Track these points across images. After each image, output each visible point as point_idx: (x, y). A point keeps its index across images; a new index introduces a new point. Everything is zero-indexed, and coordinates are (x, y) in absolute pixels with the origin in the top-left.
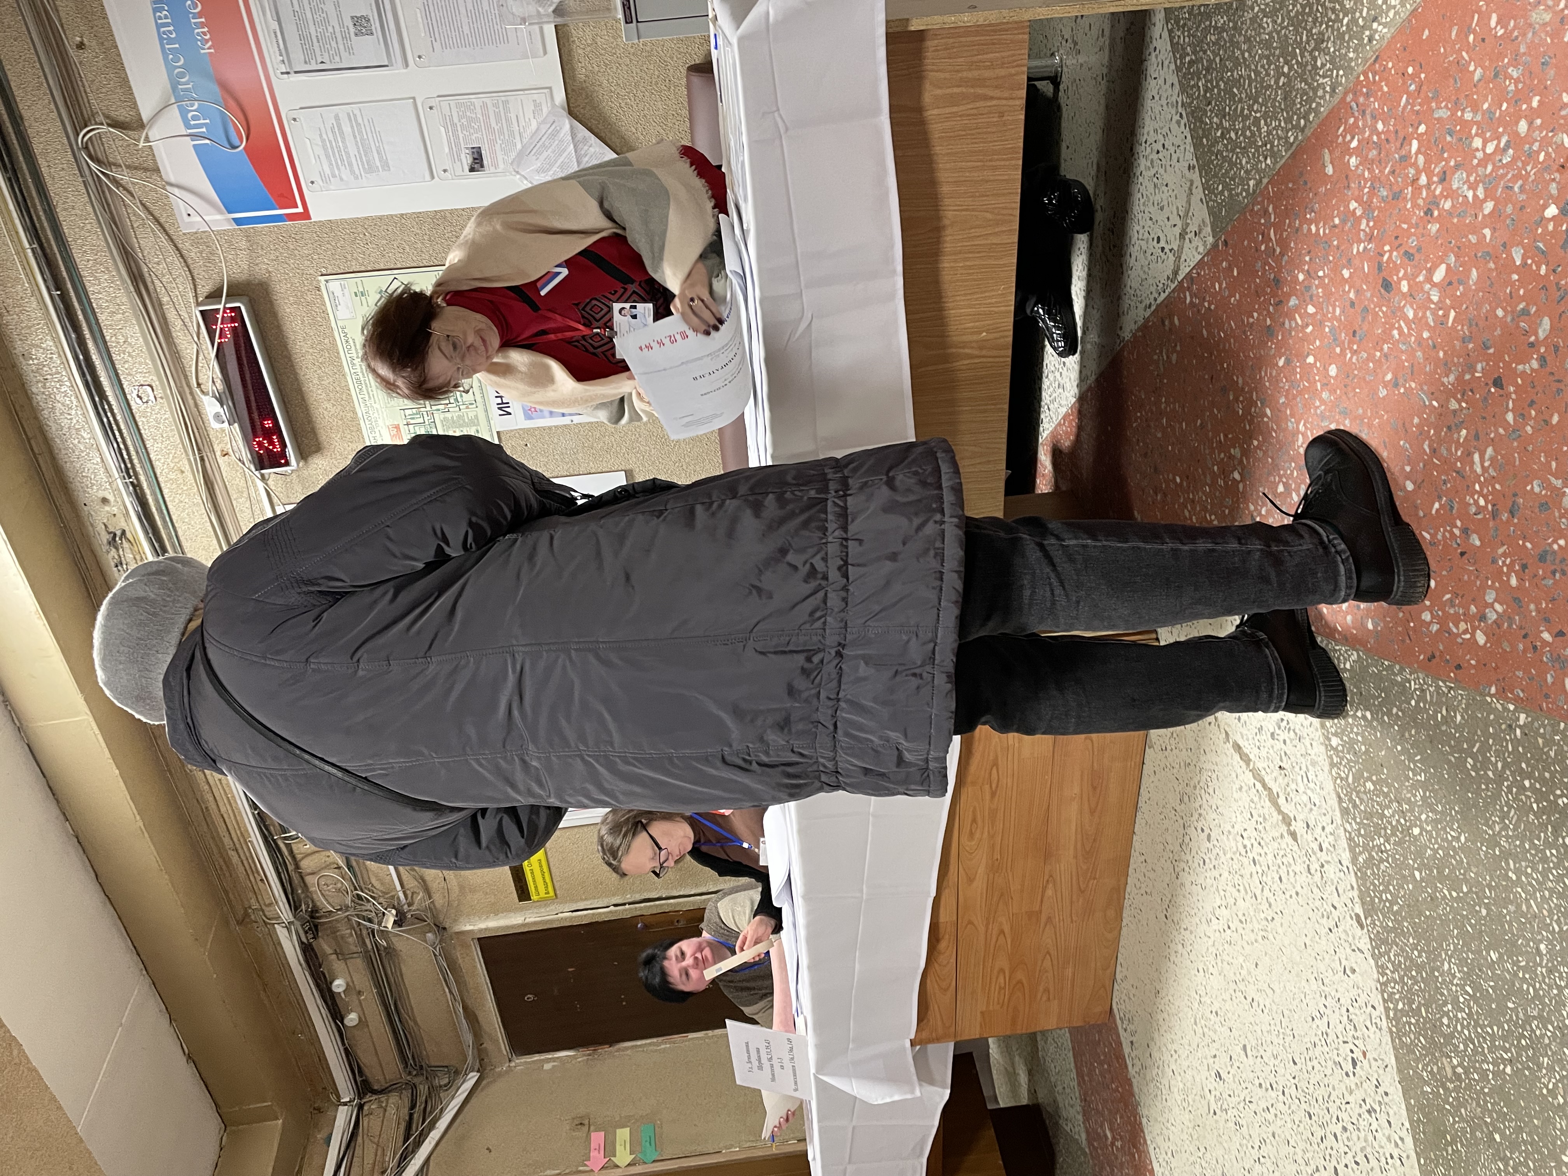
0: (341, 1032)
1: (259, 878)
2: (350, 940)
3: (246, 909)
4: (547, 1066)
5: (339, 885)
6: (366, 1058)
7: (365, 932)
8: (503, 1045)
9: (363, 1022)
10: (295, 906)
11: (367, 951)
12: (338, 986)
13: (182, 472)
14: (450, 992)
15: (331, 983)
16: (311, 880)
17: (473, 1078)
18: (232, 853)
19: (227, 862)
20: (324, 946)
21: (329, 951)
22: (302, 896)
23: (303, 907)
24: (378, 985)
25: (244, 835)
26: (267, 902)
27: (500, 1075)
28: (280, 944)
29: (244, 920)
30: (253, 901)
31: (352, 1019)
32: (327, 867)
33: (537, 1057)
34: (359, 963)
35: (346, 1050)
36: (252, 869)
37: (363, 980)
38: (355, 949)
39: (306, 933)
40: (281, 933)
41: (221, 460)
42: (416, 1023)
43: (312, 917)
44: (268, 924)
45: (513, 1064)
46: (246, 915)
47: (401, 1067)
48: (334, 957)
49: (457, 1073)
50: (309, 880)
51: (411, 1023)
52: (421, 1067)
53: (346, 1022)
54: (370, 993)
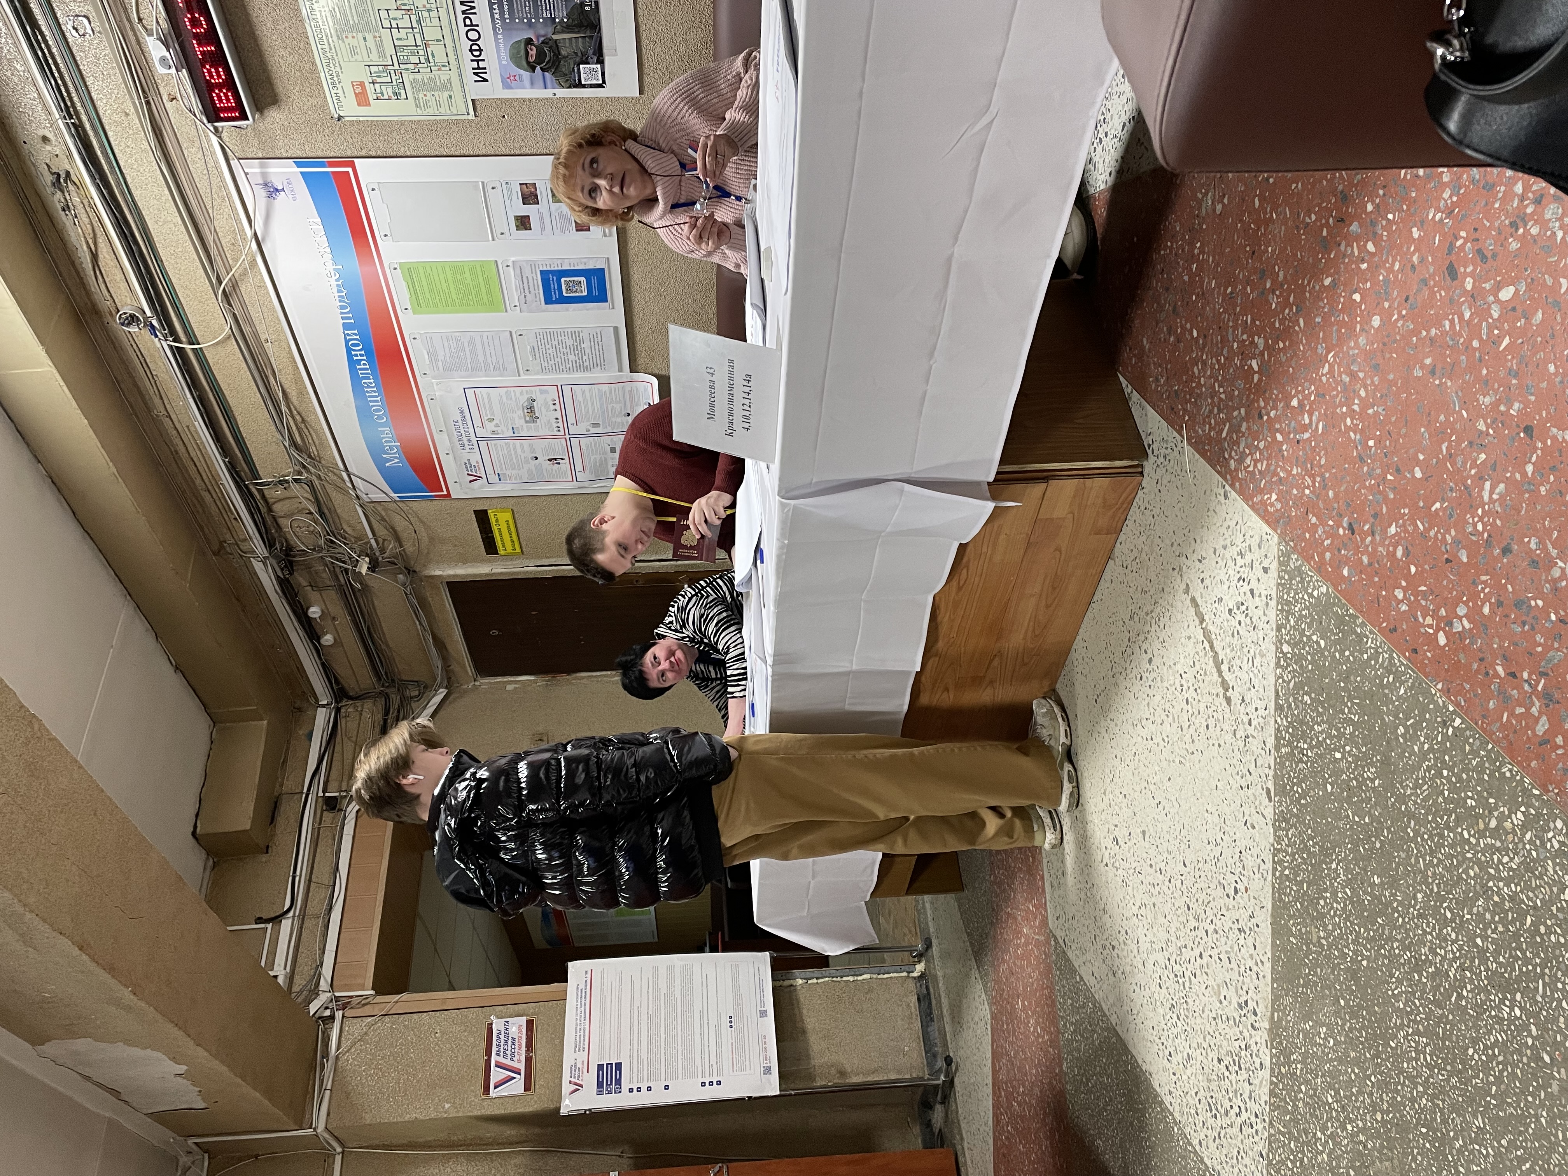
0: (318, 650)
1: (232, 517)
2: (324, 575)
3: (221, 543)
4: (510, 687)
5: (312, 528)
6: (342, 671)
7: (338, 570)
8: (470, 669)
9: (337, 642)
10: (270, 543)
11: (341, 586)
12: (314, 612)
13: (127, 115)
14: (421, 624)
15: (308, 609)
16: (285, 523)
17: (443, 692)
18: (205, 494)
19: (201, 501)
20: (300, 579)
21: (304, 583)
22: (276, 535)
23: (278, 545)
24: (351, 613)
25: (216, 479)
26: (242, 537)
27: (466, 691)
28: (256, 573)
29: (220, 551)
30: (228, 536)
31: (328, 639)
32: (300, 511)
33: (500, 679)
34: (332, 595)
35: (323, 665)
36: (225, 507)
37: (338, 609)
38: (329, 583)
39: (282, 569)
40: (258, 566)
41: (168, 105)
42: (388, 646)
43: (287, 555)
44: (245, 556)
45: (477, 683)
46: (221, 547)
47: (374, 680)
48: (309, 588)
49: (426, 687)
50: (282, 521)
51: (383, 647)
52: (393, 681)
53: (323, 641)
54: (344, 620)
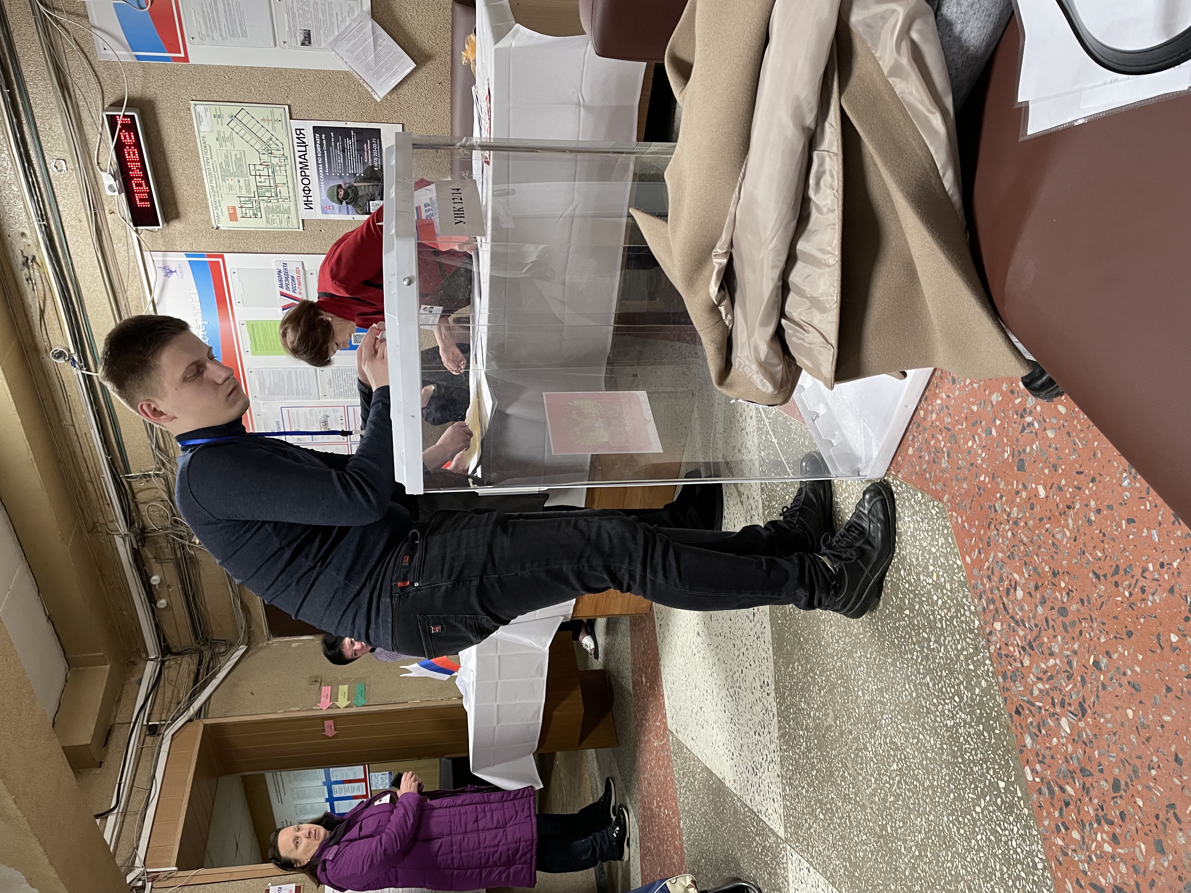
0: (154, 611)
1: (106, 503)
2: (166, 550)
3: (94, 524)
4: (294, 645)
5: (162, 512)
6: (169, 631)
7: (177, 546)
8: (265, 630)
9: (169, 606)
10: (130, 523)
11: (177, 559)
12: (155, 580)
13: (80, 221)
14: (233, 590)
15: (151, 577)
16: (143, 508)
17: (243, 649)
18: (89, 484)
19: (85, 491)
20: (148, 553)
21: (150, 556)
22: (136, 518)
23: (136, 525)
24: (182, 582)
25: (99, 473)
26: (111, 519)
27: (261, 648)
28: (117, 549)
29: (93, 530)
30: (100, 518)
31: (162, 603)
32: (155, 499)
33: (287, 639)
34: (170, 566)
35: (157, 625)
36: (103, 496)
37: (173, 578)
38: (169, 557)
39: (137, 542)
40: (119, 541)
41: (108, 216)
42: (206, 610)
43: (142, 532)
44: (110, 535)
45: (270, 642)
46: (95, 526)
47: (193, 638)
48: (154, 560)
49: (231, 645)
50: (141, 507)
51: (203, 609)
52: (207, 640)
53: (158, 605)
54: (176, 587)
